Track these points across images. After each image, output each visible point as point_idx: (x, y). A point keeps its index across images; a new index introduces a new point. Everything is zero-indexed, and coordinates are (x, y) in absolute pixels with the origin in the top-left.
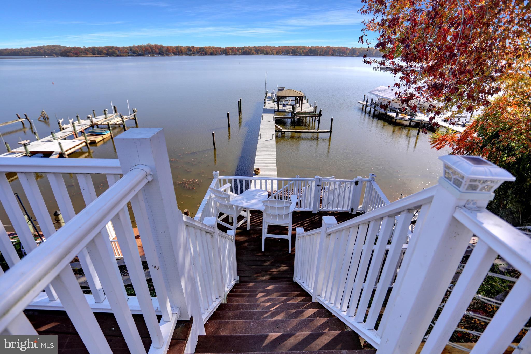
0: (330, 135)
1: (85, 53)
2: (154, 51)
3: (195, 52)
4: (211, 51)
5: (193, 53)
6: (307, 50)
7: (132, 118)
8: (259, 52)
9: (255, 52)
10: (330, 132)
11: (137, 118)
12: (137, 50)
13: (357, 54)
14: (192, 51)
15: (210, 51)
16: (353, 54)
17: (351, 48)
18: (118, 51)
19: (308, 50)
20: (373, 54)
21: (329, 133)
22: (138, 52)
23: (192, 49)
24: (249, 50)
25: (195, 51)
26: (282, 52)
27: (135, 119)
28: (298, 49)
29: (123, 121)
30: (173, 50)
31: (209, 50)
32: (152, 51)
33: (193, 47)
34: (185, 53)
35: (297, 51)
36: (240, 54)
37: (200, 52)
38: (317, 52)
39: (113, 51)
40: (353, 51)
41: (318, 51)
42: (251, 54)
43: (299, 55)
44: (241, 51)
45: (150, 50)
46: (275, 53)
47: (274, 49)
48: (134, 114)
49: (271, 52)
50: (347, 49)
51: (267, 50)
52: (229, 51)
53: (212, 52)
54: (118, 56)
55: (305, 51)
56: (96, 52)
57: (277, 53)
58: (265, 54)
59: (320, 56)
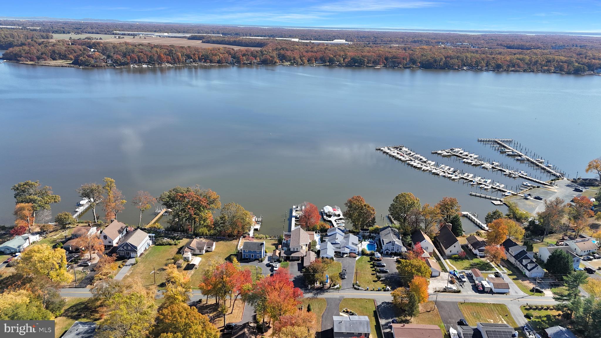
1: (43, 58)
3: (196, 60)
4: (219, 58)
5: (194, 62)
8: (285, 61)
9: (278, 61)
12: (119, 59)
13: (418, 65)
14: (193, 58)
15: (217, 58)
16: (413, 65)
18: (93, 59)
19: (352, 60)
20: (439, 65)
22: (120, 62)
23: (192, 56)
24: (271, 58)
26: (316, 59)
30: (166, 58)
32: (139, 60)
34: (183, 62)
35: (336, 59)
36: (258, 64)
37: (203, 59)
38: (364, 62)
39: (86, 59)
40: (412, 61)
41: (364, 60)
42: (273, 62)
43: (338, 66)
44: (260, 59)
45: (137, 59)
46: (306, 61)
49: (299, 60)
52: (243, 59)
53: (220, 60)
54: (93, 66)
57: (308, 61)
58: (292, 64)
59: (367, 67)
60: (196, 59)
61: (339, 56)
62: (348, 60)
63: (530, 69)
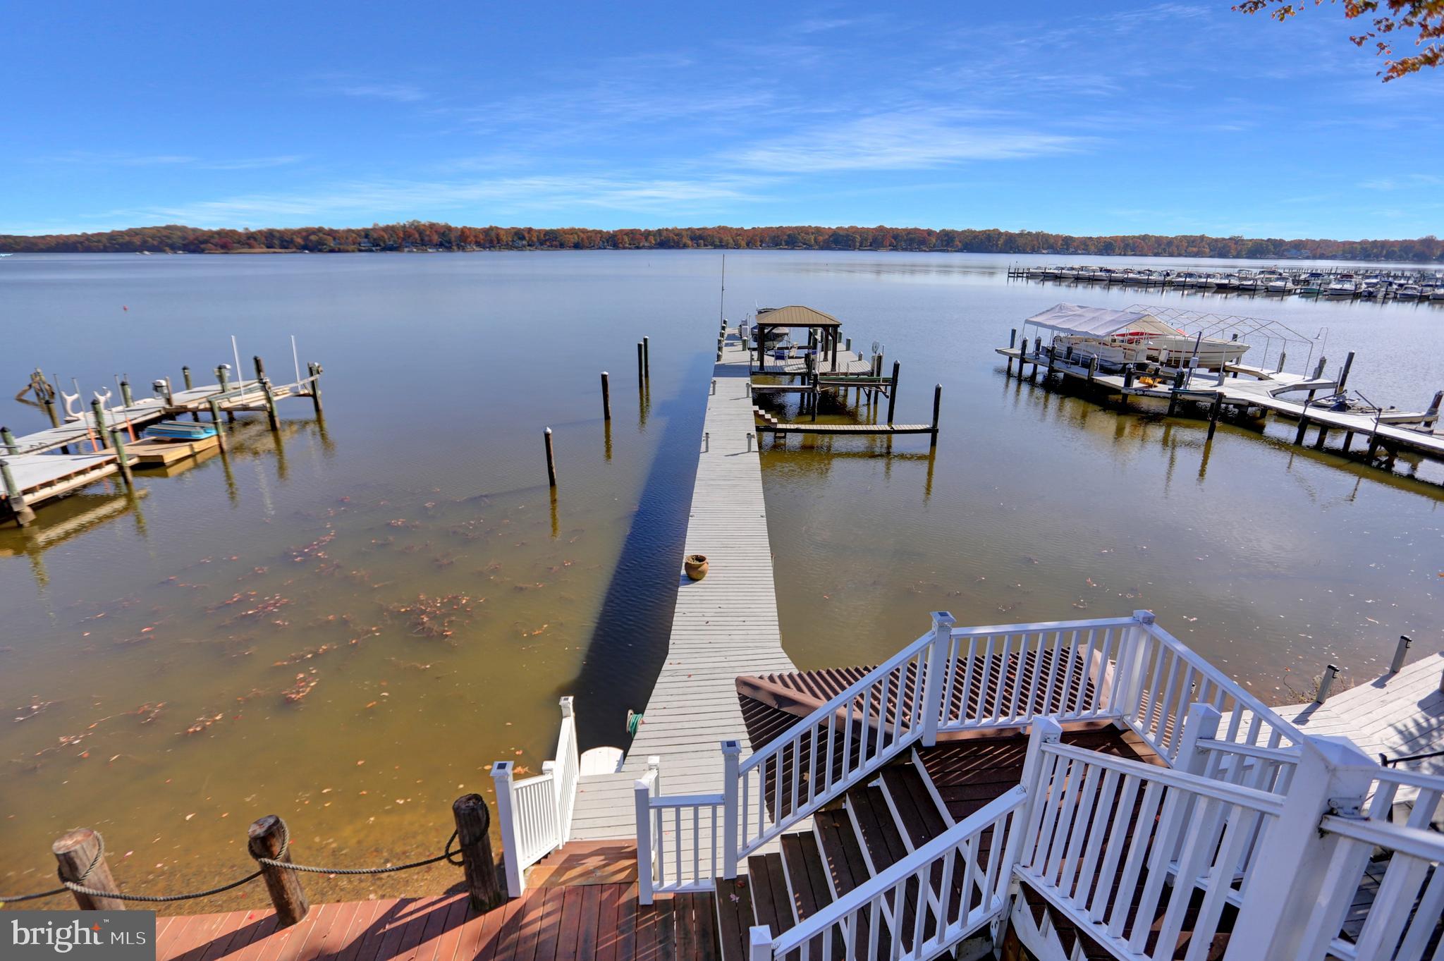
0: (934, 443)
1: (248, 244)
2: (426, 239)
3: (533, 241)
4: (576, 238)
5: (529, 245)
6: (827, 237)
7: (306, 392)
8: (702, 242)
9: (689, 242)
10: (934, 431)
11: (319, 393)
12: (383, 237)
13: (957, 246)
14: (527, 238)
15: (575, 239)
16: (947, 245)
17: (941, 231)
18: (334, 239)
19: (830, 237)
20: (997, 246)
21: (930, 435)
22: (384, 242)
23: (526, 235)
24: (675, 238)
25: (535, 239)
26: (761, 241)
27: (314, 396)
28: (803, 234)
29: (269, 399)
30: (475, 236)
31: (571, 236)
32: (422, 240)
33: (530, 230)
34: (508, 244)
35: (800, 238)
36: (651, 248)
37: (546, 240)
38: (854, 240)
39: (320, 238)
40: (946, 238)
41: (855, 238)
42: (681, 246)
43: (805, 249)
44: (655, 240)
45: (417, 236)
46: (743, 243)
47: (739, 235)
48: (312, 379)
49: (731, 241)
50: (930, 232)
51: (723, 237)
52: (623, 239)
53: (578, 243)
54: (332, 251)
55: (821, 238)
56: (277, 242)
57: (748, 245)
58: (716, 247)
59: (860, 250)
60: (533, 238)
61: (805, 234)
62: (825, 238)
63: (1165, 252)
